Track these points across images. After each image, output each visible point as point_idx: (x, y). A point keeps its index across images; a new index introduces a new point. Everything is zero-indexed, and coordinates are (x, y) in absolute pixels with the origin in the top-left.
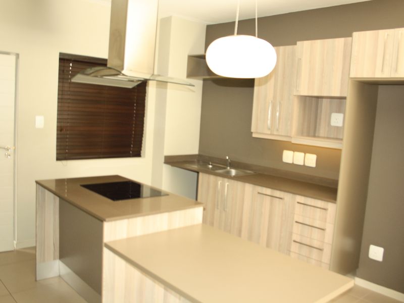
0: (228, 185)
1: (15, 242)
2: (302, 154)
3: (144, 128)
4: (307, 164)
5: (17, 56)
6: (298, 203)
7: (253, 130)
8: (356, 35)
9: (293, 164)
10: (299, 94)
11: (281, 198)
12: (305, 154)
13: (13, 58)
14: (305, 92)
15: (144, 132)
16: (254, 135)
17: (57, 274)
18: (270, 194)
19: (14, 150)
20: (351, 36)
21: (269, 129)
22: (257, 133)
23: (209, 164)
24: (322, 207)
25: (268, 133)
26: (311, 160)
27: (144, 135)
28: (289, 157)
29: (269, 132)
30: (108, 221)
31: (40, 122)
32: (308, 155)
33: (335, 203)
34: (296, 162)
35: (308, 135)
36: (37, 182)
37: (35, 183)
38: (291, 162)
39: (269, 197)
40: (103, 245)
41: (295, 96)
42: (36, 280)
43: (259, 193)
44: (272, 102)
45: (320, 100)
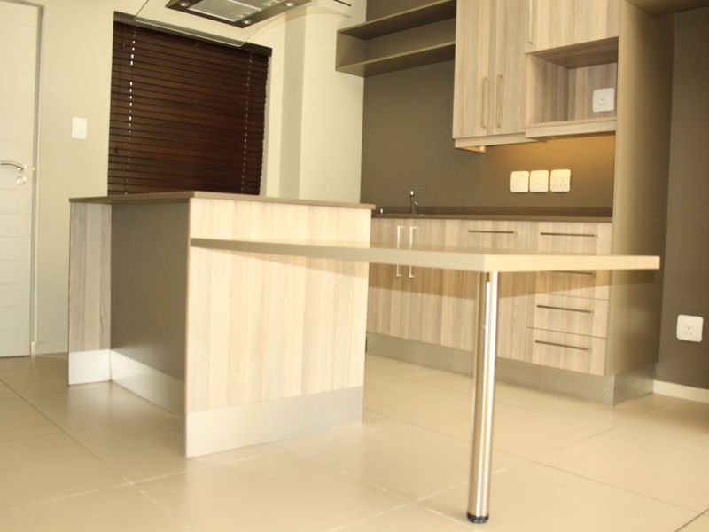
0: (414, 230)
1: (33, 344)
2: (545, 173)
3: (264, 159)
4: (553, 189)
5: (41, 10)
6: (542, 234)
7: (455, 135)
9: (529, 192)
10: (534, 50)
11: (512, 232)
12: (549, 171)
13: (35, 10)
14: (543, 44)
15: (263, 165)
16: (458, 145)
17: (107, 378)
18: (490, 230)
19: (35, 173)
21: (484, 127)
22: (463, 139)
24: (587, 233)
25: (482, 135)
26: (561, 180)
27: (263, 171)
28: (521, 182)
29: (484, 133)
30: (199, 197)
31: (79, 128)
32: (554, 172)
33: (610, 222)
34: (534, 189)
35: (554, 119)
36: (72, 200)
37: (69, 203)
38: (526, 190)
39: (490, 234)
40: (190, 242)
41: (527, 54)
42: (68, 385)
43: (471, 231)
44: (486, 79)
45: (571, 71)
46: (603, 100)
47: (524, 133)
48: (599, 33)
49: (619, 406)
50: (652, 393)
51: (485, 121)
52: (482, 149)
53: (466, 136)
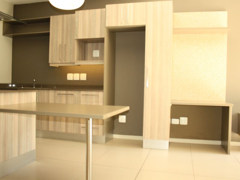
2: (78, 74)
4: (81, 79)
6: (82, 95)
7: (50, 62)
8: (108, 6)
9: (73, 80)
10: (77, 38)
11: (72, 94)
12: (80, 74)
14: (81, 37)
16: (51, 65)
18: (65, 93)
20: (104, 7)
21: (60, 60)
22: (52, 63)
23: (22, 87)
26: (83, 77)
28: (70, 77)
29: (60, 62)
33: (103, 91)
34: (75, 79)
39: (65, 95)
41: (75, 39)
43: (58, 94)
44: (61, 45)
45: (86, 44)
46: (96, 53)
47: (74, 63)
48: (98, 36)
49: (107, 143)
50: (113, 138)
51: (61, 58)
52: (57, 66)
53: (54, 62)
